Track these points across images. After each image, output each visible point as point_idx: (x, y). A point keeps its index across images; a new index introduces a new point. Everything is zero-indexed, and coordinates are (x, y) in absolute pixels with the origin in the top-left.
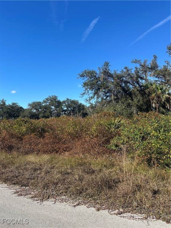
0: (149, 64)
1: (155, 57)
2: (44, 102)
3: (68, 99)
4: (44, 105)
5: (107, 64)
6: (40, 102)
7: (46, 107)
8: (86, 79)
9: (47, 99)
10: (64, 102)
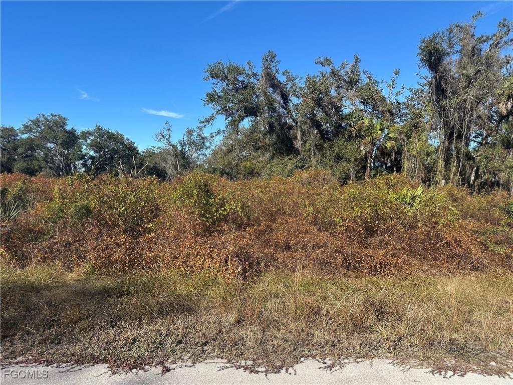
1: (357, 60)
2: (28, 129)
3: (99, 129)
5: (271, 57)
9: (36, 122)
10: (85, 135)
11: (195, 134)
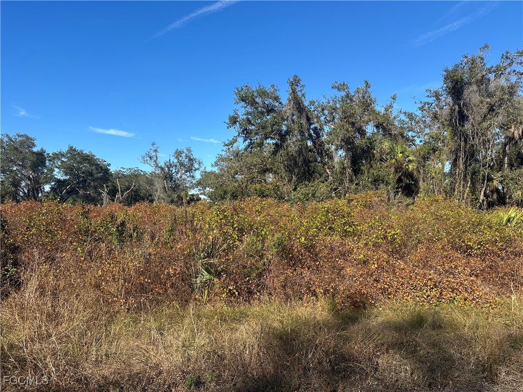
3: (72, 150)
5: (295, 83)
10: (57, 156)
11: (183, 155)
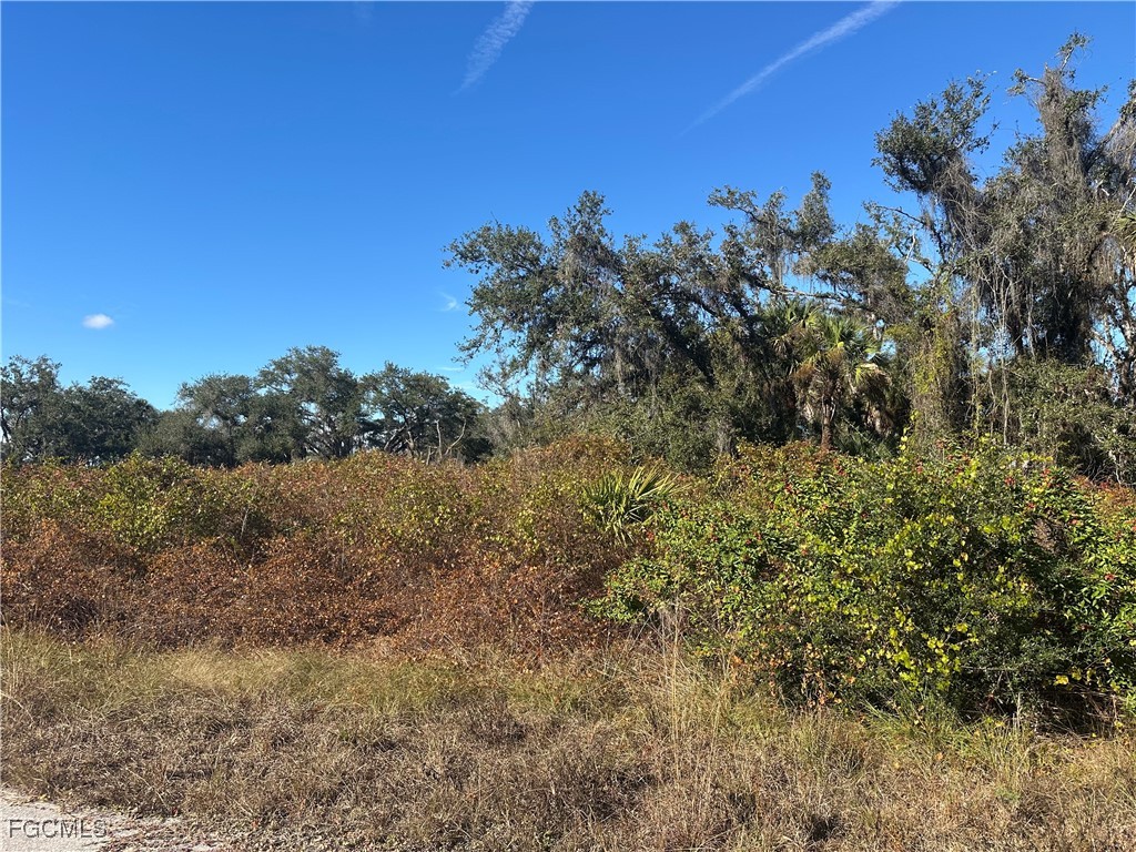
0: (792, 212)
1: (822, 184)
2: (268, 378)
3: (391, 369)
4: (262, 392)
5: (592, 205)
6: (244, 380)
7: (273, 407)
8: (487, 273)
9: (283, 366)
10: (372, 382)
